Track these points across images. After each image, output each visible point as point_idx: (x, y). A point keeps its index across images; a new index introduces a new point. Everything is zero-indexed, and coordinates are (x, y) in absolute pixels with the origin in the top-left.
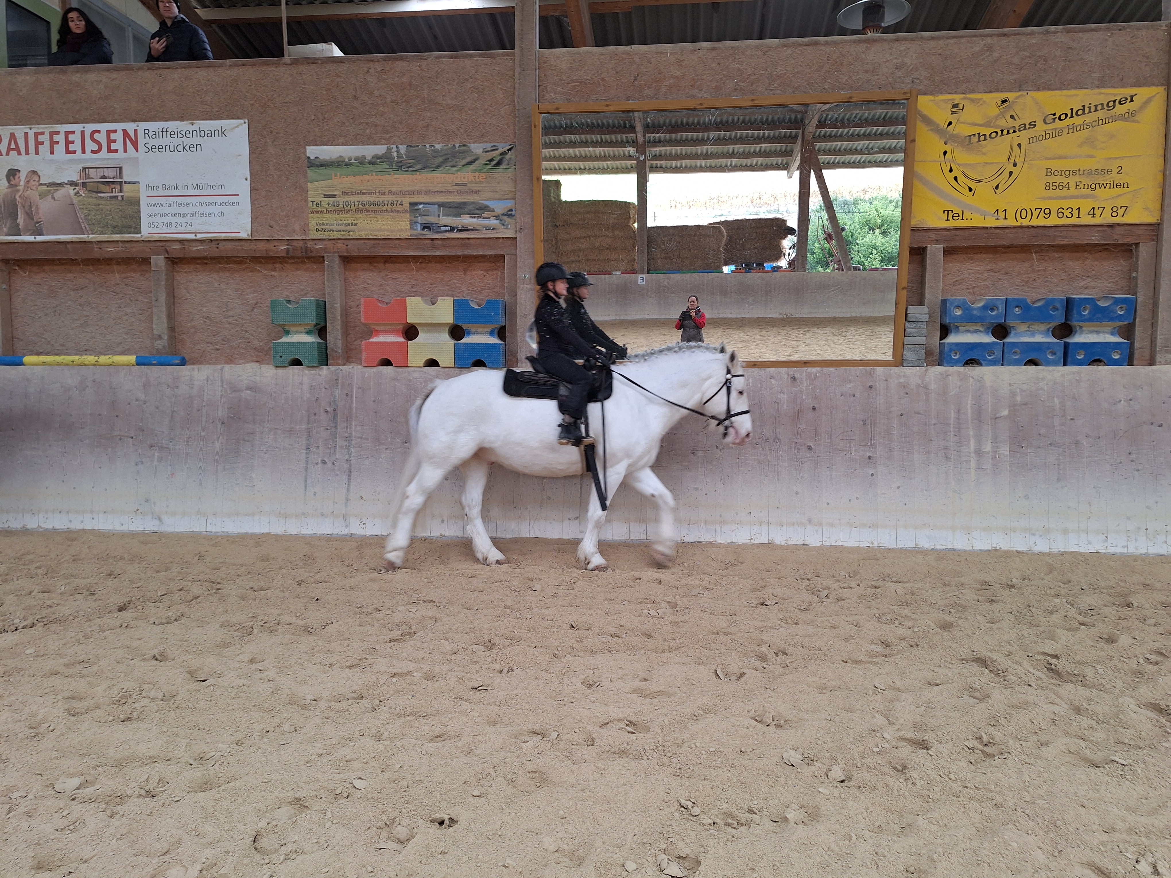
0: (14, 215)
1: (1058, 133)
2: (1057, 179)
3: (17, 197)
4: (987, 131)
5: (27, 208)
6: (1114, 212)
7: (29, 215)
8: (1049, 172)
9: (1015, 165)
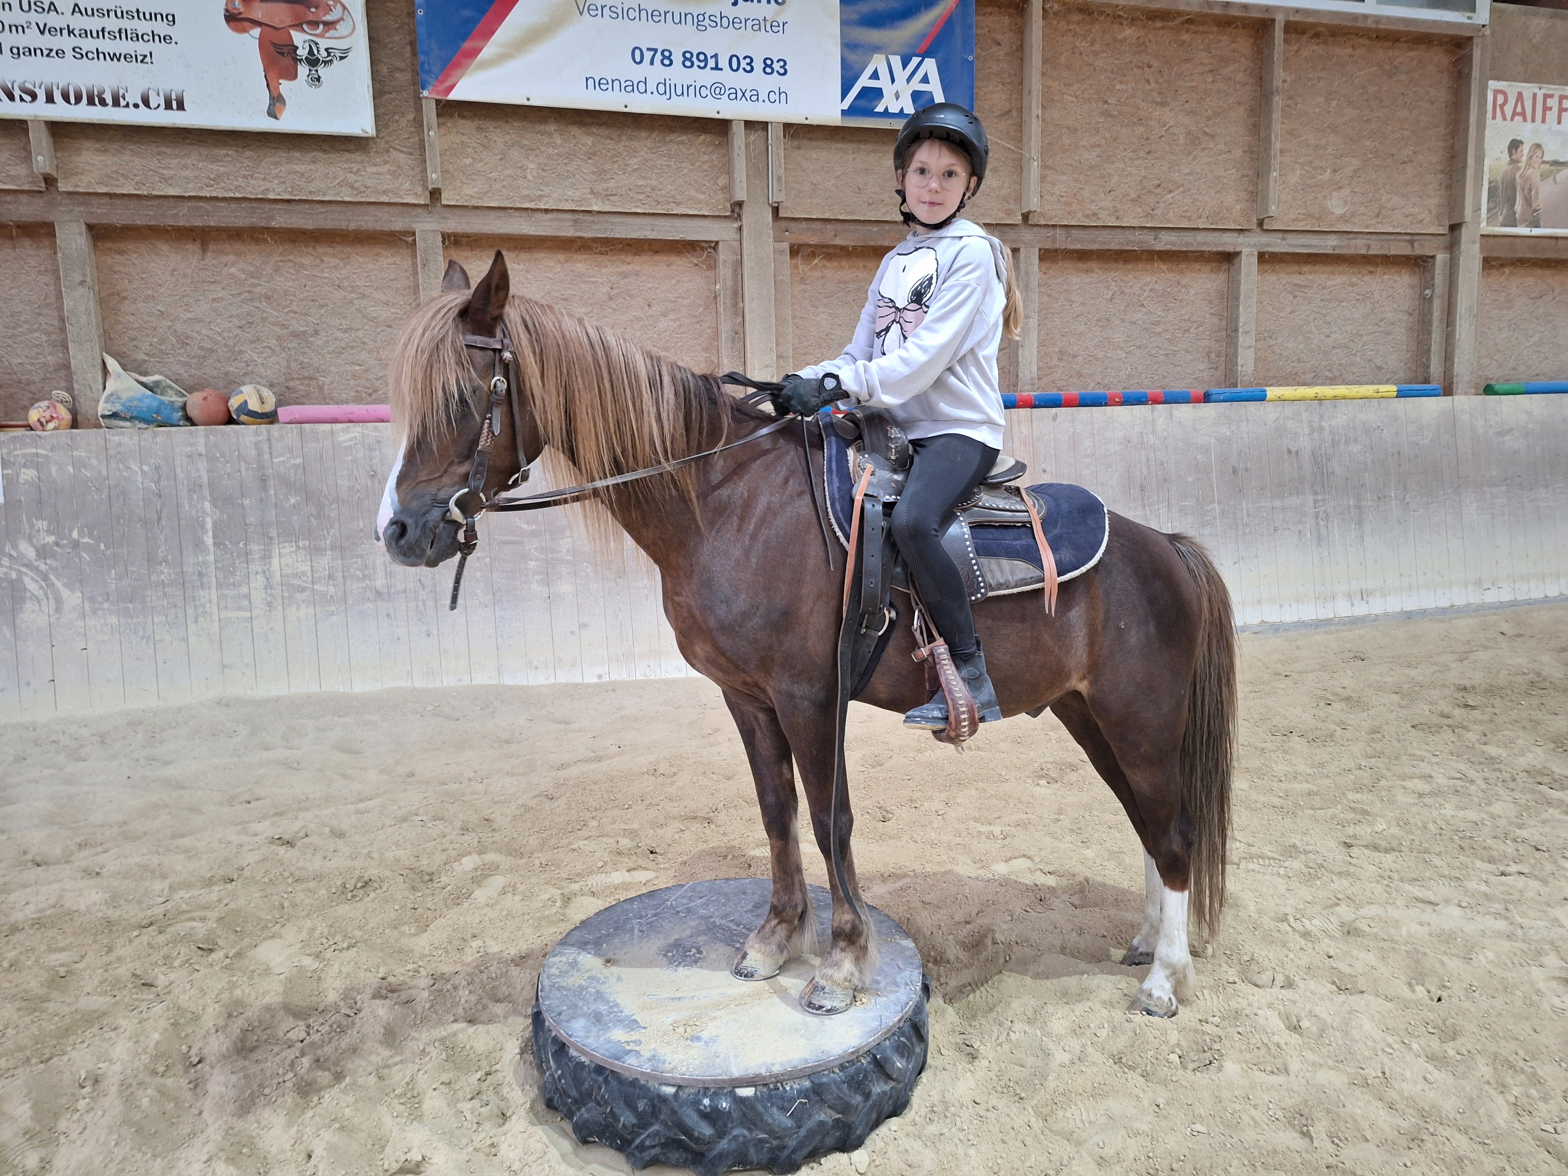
0: (1512, 201)
3: (1517, 176)
5: (1526, 191)
7: (1528, 201)
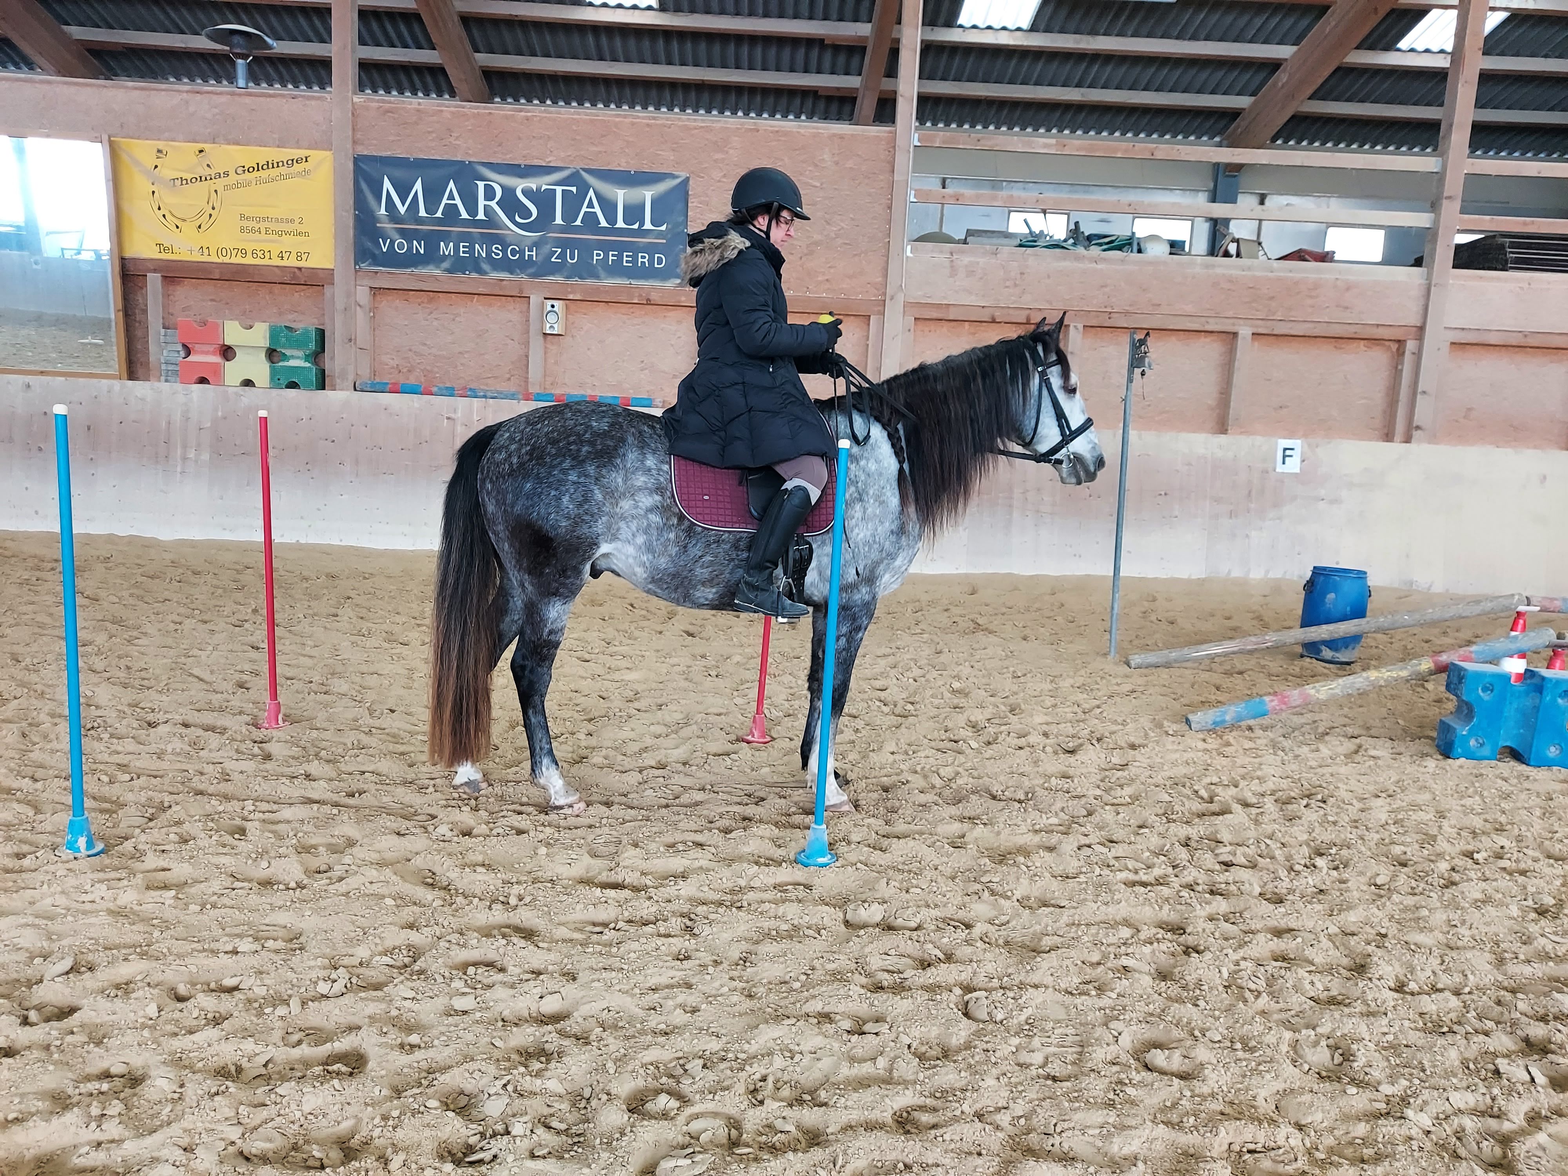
1: (249, 184)
2: (251, 224)
4: (189, 176)
6: (299, 257)
8: (242, 217)
9: (213, 208)
